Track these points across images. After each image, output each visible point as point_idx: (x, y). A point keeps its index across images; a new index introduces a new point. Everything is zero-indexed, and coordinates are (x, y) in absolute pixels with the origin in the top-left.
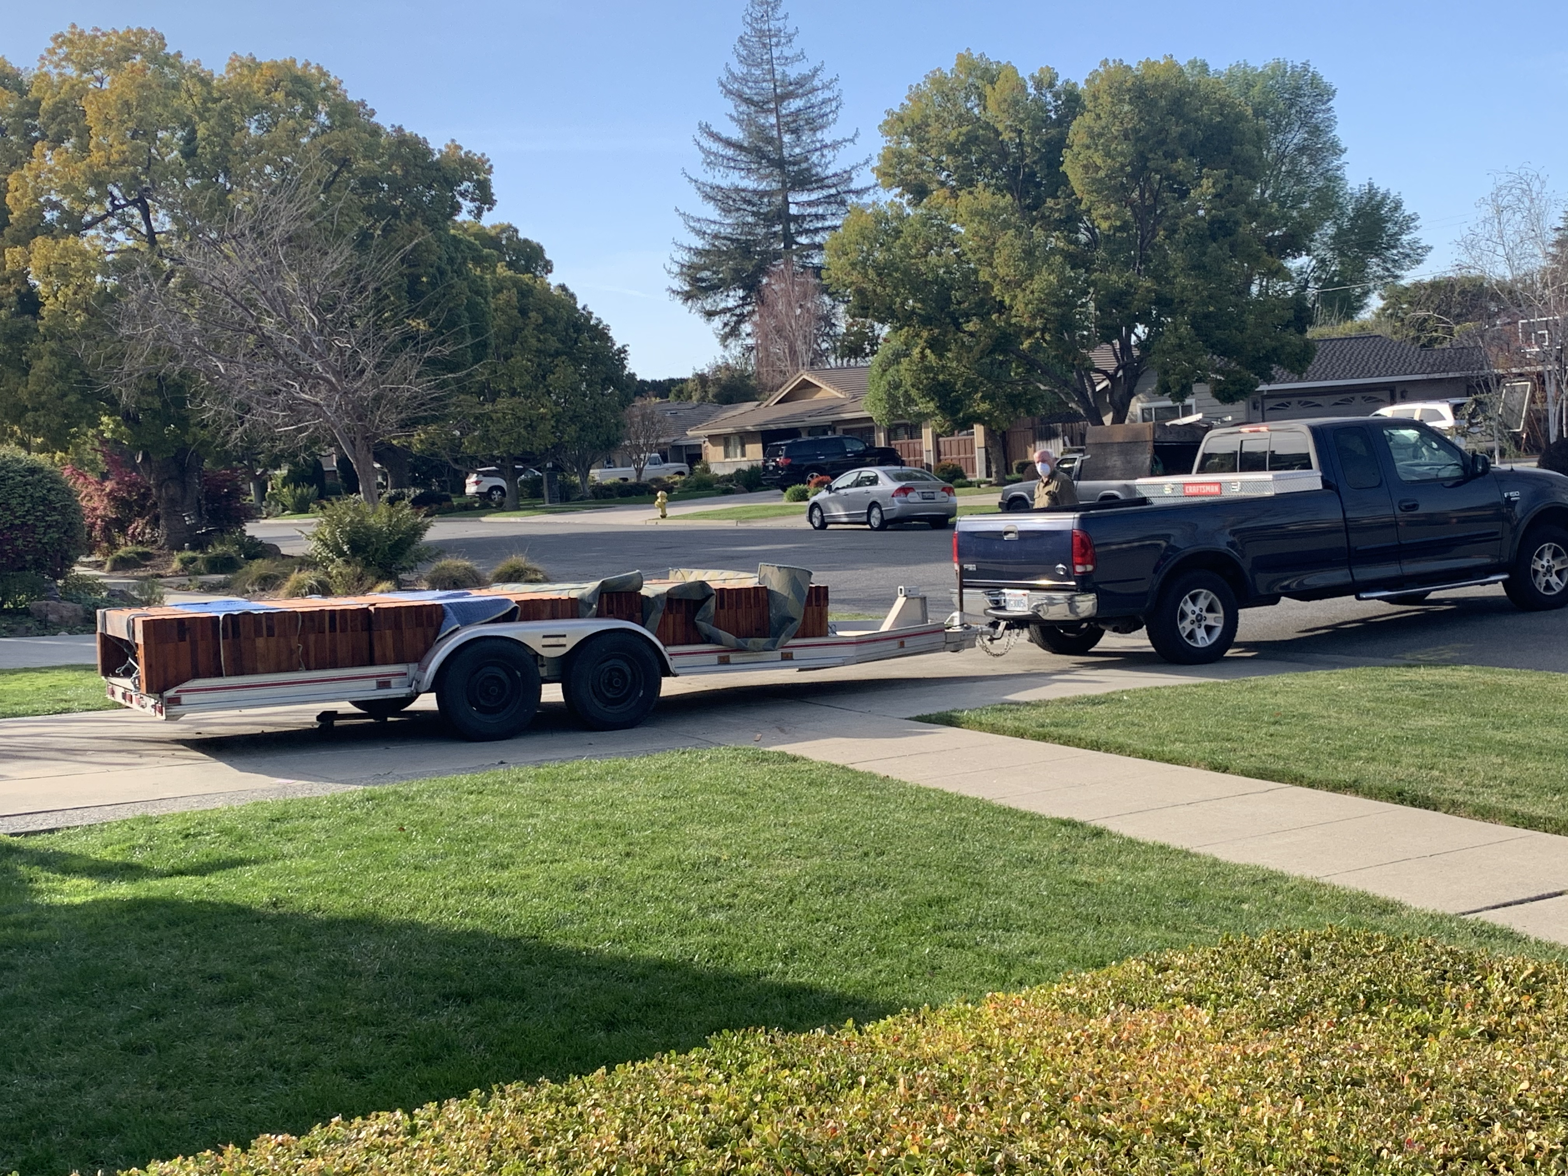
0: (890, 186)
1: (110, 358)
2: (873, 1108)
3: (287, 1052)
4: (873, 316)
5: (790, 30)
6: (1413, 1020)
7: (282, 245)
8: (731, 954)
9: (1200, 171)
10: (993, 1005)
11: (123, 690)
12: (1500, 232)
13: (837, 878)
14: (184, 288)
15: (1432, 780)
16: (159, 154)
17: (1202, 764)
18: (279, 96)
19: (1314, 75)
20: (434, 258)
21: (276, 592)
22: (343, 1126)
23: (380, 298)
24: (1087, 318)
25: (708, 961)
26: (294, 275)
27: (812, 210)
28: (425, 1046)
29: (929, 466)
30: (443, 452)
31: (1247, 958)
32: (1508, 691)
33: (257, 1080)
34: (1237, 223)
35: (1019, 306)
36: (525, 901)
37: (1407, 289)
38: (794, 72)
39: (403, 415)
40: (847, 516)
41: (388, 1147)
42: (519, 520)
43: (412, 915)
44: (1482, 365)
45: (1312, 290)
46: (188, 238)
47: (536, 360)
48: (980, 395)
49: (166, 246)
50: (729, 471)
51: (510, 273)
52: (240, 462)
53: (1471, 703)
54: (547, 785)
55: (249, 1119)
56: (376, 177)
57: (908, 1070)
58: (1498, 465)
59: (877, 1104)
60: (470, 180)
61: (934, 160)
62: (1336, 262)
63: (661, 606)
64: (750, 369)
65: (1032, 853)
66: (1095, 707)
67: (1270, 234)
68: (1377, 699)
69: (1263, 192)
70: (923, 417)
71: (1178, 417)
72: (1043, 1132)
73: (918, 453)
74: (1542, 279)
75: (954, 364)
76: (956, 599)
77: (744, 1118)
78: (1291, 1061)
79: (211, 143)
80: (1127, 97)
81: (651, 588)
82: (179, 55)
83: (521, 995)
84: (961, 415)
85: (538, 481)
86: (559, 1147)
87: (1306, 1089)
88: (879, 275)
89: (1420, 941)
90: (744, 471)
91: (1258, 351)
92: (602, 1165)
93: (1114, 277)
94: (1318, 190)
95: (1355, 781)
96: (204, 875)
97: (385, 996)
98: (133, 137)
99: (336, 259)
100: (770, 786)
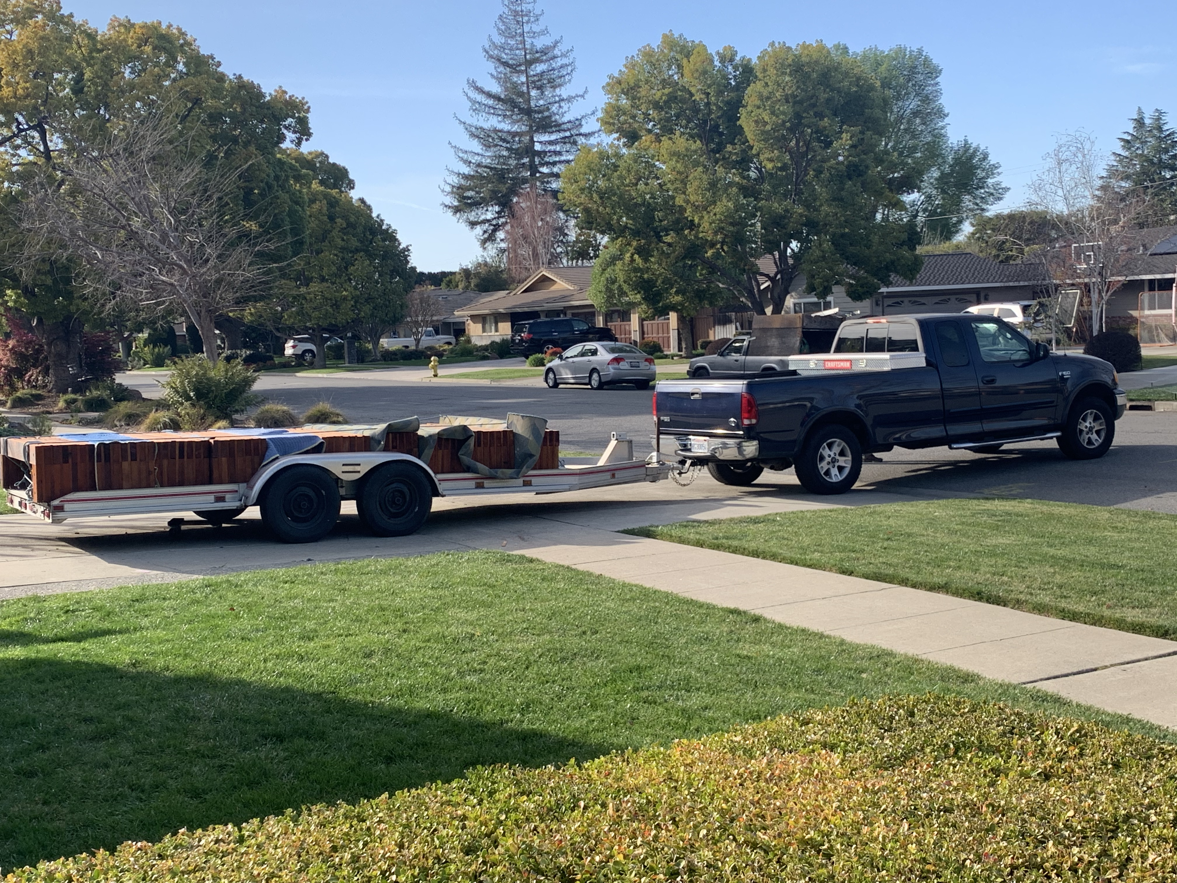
0: (611, 132)
1: (14, 245)
2: (589, 825)
3: (142, 777)
4: (595, 229)
5: (538, 12)
6: (990, 764)
7: (148, 163)
8: (481, 707)
9: (841, 127)
10: (680, 748)
11: (19, 500)
12: (1060, 178)
13: (562, 650)
14: (72, 193)
15: (1003, 583)
16: (55, 91)
17: (834, 569)
18: (148, 49)
19: (926, 58)
20: (264, 175)
21: (138, 427)
22: (187, 836)
23: (222, 205)
24: (755, 235)
25: (464, 712)
26: (157, 186)
27: (552, 148)
28: (248, 774)
29: (635, 342)
30: (268, 323)
31: (867, 716)
32: (1059, 519)
33: (119, 798)
34: (867, 167)
35: (705, 225)
36: (326, 666)
37: (990, 219)
38: (540, 43)
39: (238, 294)
40: (574, 378)
41: (222, 852)
42: (325, 376)
43: (239, 674)
44: (1045, 277)
45: (921, 218)
46: (75, 156)
47: (341, 255)
48: (674, 290)
49: (59, 161)
50: (486, 342)
51: (322, 188)
52: (112, 327)
53: (1032, 527)
54: (344, 577)
55: (113, 828)
56: (220, 113)
57: (615, 797)
58: (1056, 351)
59: (592, 822)
60: (293, 117)
61: (643, 113)
62: (939, 198)
63: (433, 443)
64: (503, 266)
65: (707, 633)
66: (756, 526)
67: (891, 176)
68: (963, 523)
69: (886, 144)
70: (632, 305)
71: (820, 311)
72: (715, 844)
73: (627, 332)
74: (1090, 214)
75: (656, 266)
76: (654, 442)
77: (492, 833)
78: (900, 793)
79: (95, 84)
80: (788, 71)
81: (426, 430)
82: (71, 15)
83: (322, 736)
84: (661, 304)
85: (340, 347)
86: (352, 853)
87: (910, 814)
88: (601, 198)
89: (995, 705)
90: (497, 343)
91: (881, 262)
92: (385, 867)
93: (776, 205)
94: (927, 143)
95: (946, 584)
96: (80, 641)
97: (218, 734)
98: (35, 77)
99: (189, 174)
100: (513, 581)
